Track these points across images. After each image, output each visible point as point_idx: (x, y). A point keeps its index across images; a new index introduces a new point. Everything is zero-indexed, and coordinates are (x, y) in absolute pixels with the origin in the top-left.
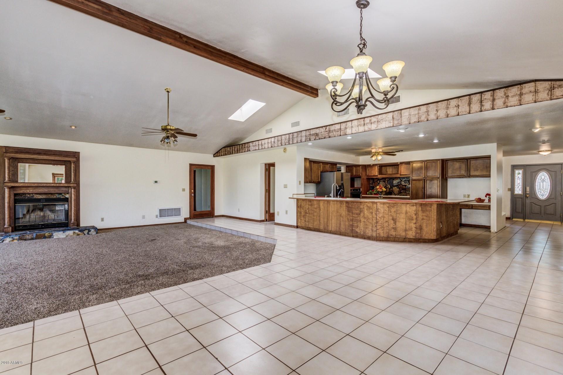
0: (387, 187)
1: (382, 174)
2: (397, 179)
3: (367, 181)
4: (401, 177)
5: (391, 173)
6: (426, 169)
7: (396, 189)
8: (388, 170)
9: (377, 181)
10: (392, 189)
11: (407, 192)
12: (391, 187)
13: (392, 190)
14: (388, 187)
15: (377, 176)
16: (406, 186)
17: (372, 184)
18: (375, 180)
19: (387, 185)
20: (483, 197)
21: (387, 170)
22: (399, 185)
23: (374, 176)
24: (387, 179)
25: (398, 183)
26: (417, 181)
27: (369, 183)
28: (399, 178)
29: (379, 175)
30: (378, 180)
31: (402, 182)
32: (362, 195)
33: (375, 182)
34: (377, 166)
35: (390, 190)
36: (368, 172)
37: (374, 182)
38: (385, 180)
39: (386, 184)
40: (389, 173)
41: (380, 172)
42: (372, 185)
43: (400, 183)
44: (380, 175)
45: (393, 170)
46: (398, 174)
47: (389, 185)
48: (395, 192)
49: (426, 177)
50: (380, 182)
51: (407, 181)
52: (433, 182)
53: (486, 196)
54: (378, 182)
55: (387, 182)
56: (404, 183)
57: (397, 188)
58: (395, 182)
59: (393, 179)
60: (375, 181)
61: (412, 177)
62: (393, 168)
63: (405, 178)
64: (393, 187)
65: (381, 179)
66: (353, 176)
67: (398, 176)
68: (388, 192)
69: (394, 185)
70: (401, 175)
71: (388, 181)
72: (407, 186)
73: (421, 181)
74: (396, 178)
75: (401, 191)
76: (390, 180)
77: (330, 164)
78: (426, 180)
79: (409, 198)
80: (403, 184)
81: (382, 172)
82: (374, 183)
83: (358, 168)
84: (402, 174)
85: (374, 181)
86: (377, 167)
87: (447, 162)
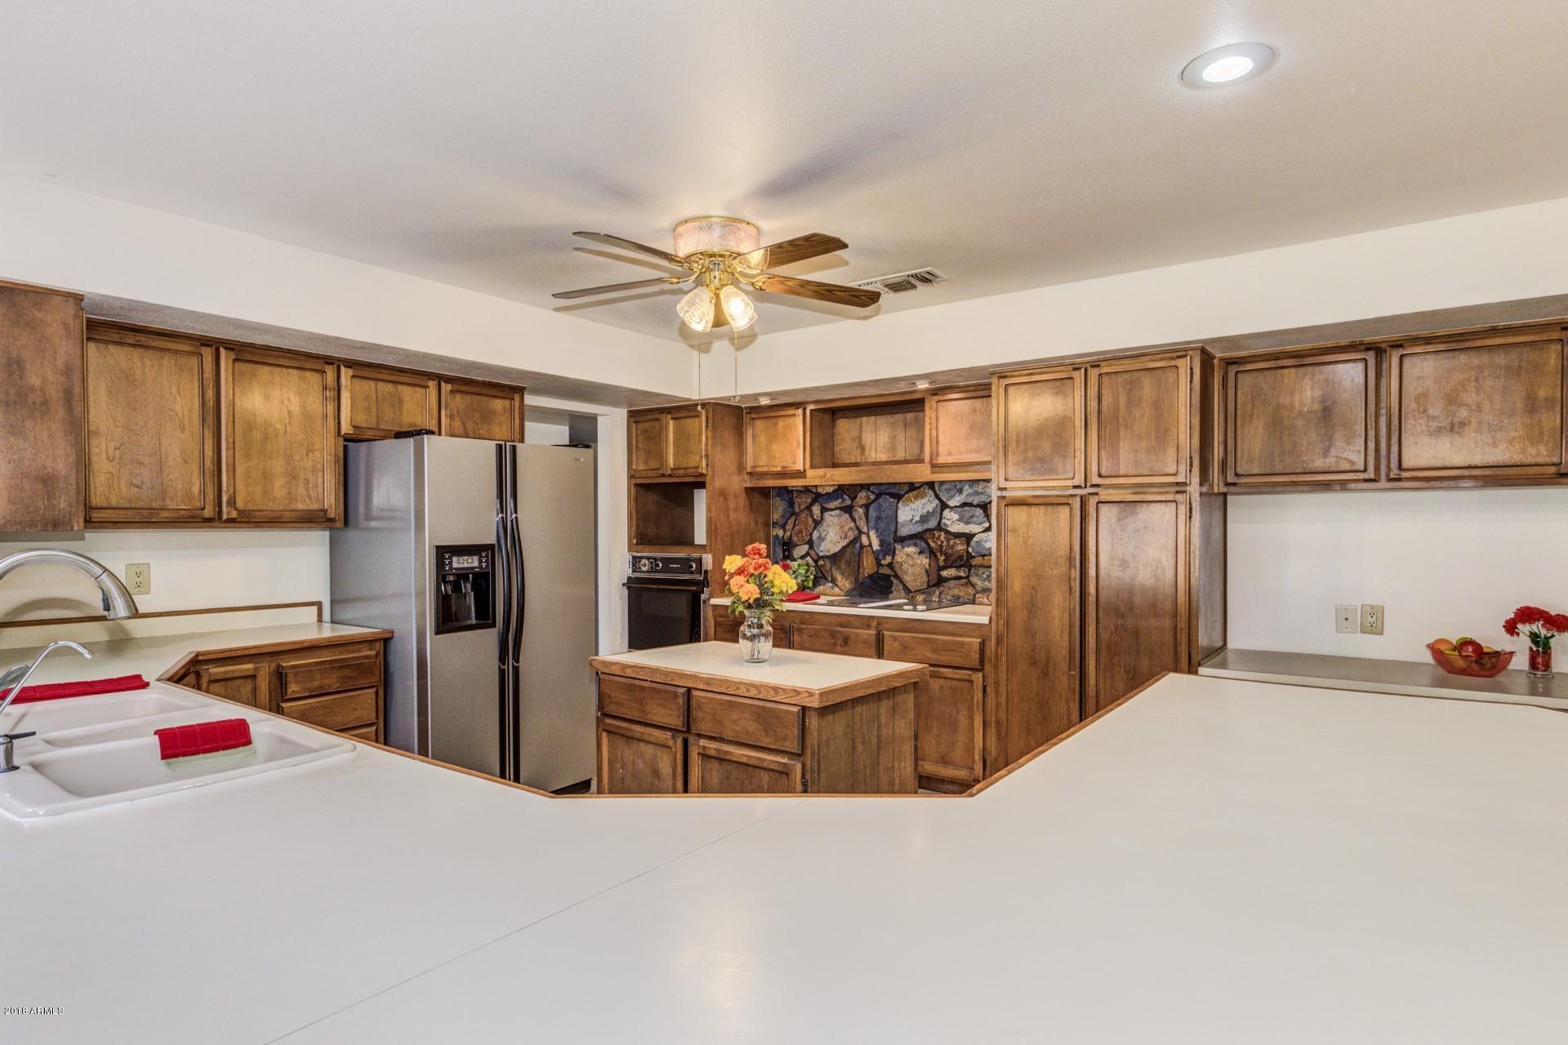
0: (862, 547)
1: (835, 465)
2: (916, 498)
3: (752, 508)
4: (942, 483)
5: (884, 457)
6: (1093, 419)
7: (912, 562)
8: (868, 438)
9: (809, 508)
10: (889, 559)
11: (974, 579)
12: (887, 549)
13: (890, 565)
14: (870, 545)
15: (801, 474)
16: (968, 537)
17: (783, 527)
18: (802, 501)
19: (860, 532)
20: (1494, 639)
21: (860, 438)
22: (929, 530)
23: (784, 474)
24: (862, 498)
25: (924, 519)
26: (1034, 510)
27: (768, 514)
28: (931, 485)
29: (813, 467)
30: (814, 501)
31: (946, 512)
32: (711, 596)
33: (797, 515)
34: (800, 411)
35: (879, 565)
36: (750, 448)
37: (793, 513)
38: (853, 499)
39: (857, 528)
40: (873, 456)
41: (824, 452)
42: (781, 533)
43: (932, 524)
44: (820, 472)
45: (894, 438)
46: (922, 461)
47: (873, 534)
48: (907, 578)
49: (1096, 480)
50: (827, 515)
51: (978, 506)
52: (1145, 514)
53: (1511, 628)
54: (812, 516)
55: (861, 511)
56: (960, 520)
57: (921, 552)
58: (910, 513)
59: (898, 497)
60: (797, 510)
61: (1002, 478)
62: (893, 426)
63: (967, 489)
64: (898, 546)
65: (830, 496)
66: (663, 475)
67: (923, 473)
68: (871, 577)
69: (904, 531)
70: (935, 467)
71: (867, 507)
72: (973, 543)
73: (1064, 512)
74: (912, 487)
75: (945, 573)
76: (881, 500)
77: (446, 388)
78: (1093, 501)
79: (980, 625)
80: (954, 528)
81: (837, 449)
82: (791, 522)
83: (691, 424)
84: (942, 460)
85: (791, 504)
86: (799, 420)
87: (1231, 375)
